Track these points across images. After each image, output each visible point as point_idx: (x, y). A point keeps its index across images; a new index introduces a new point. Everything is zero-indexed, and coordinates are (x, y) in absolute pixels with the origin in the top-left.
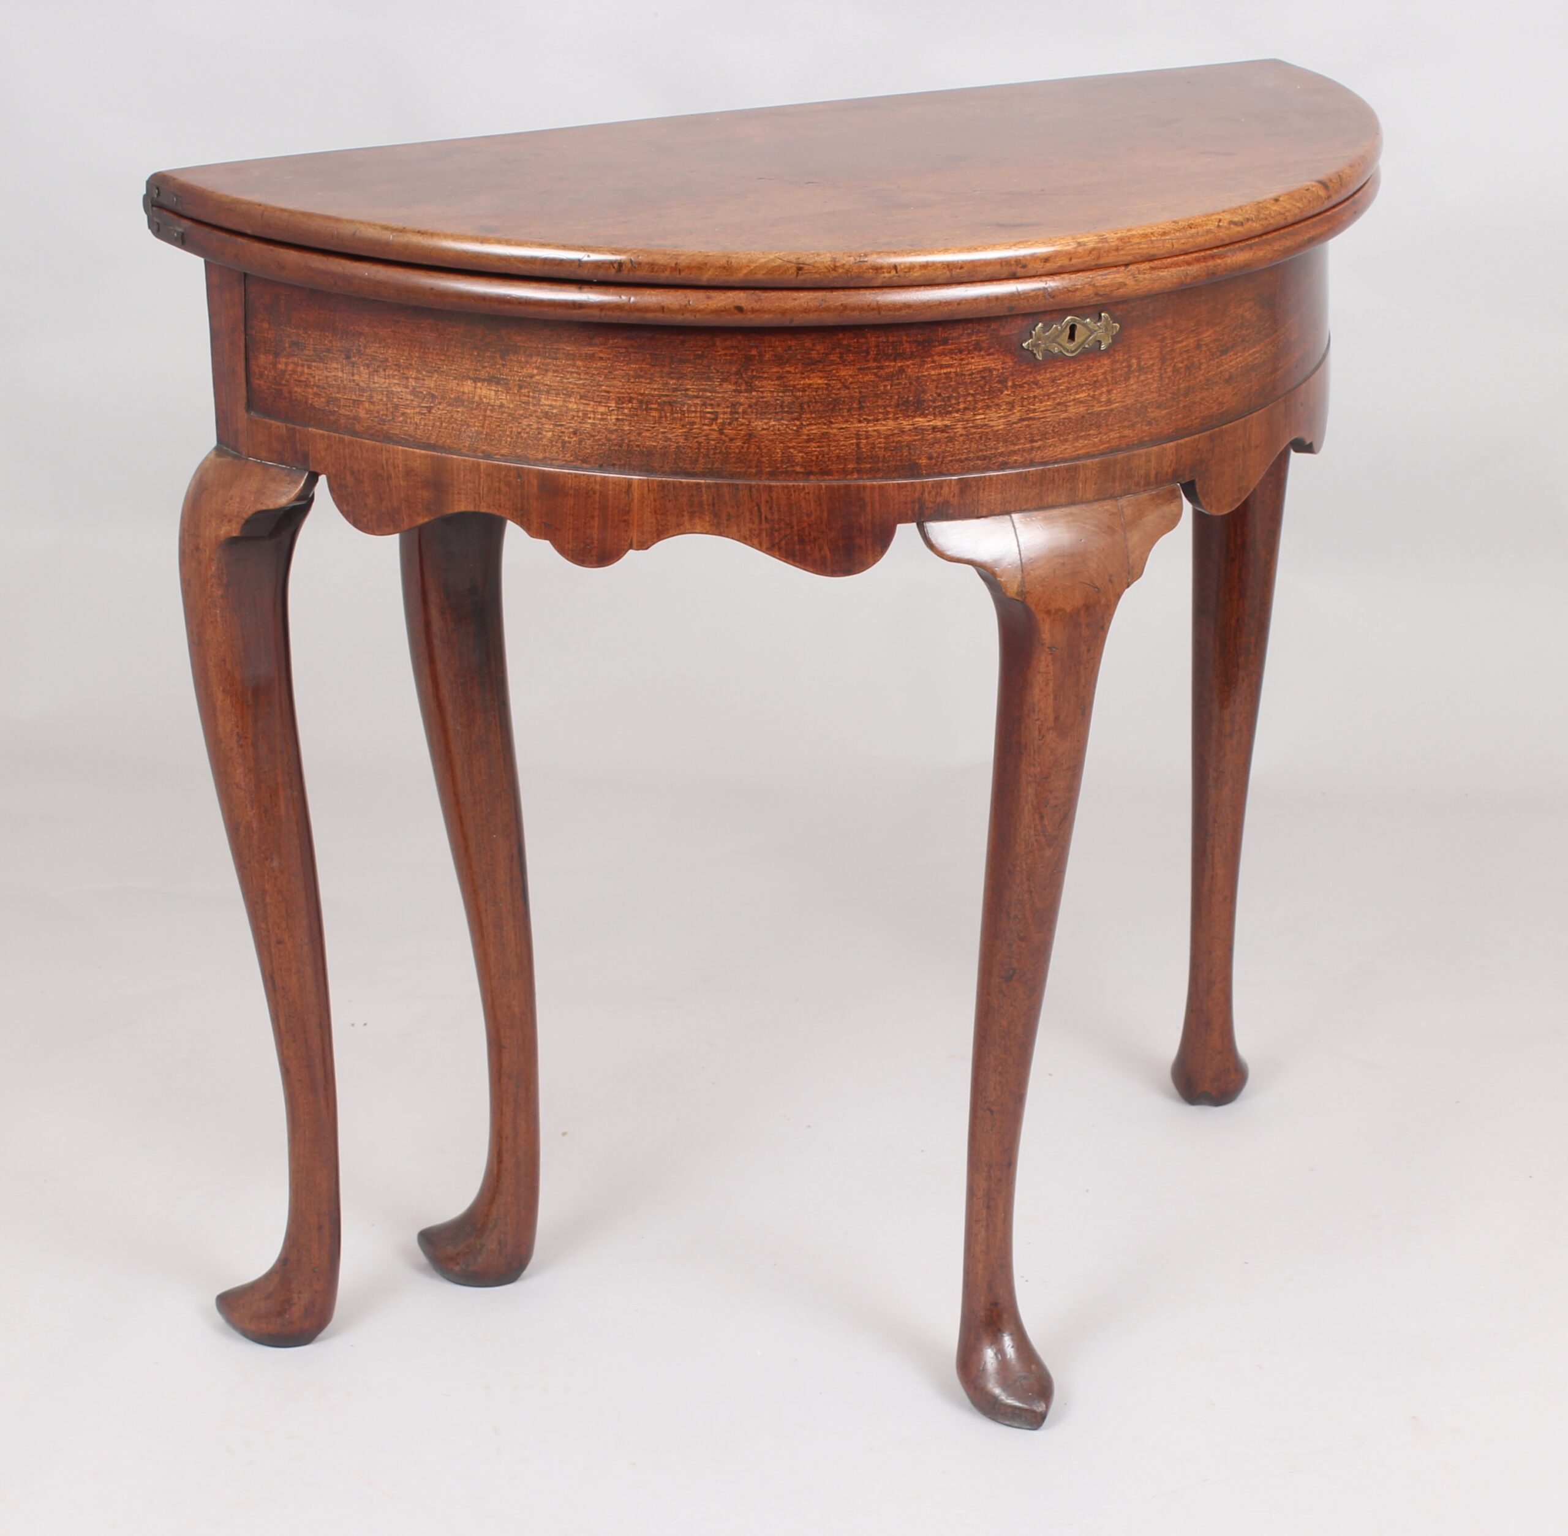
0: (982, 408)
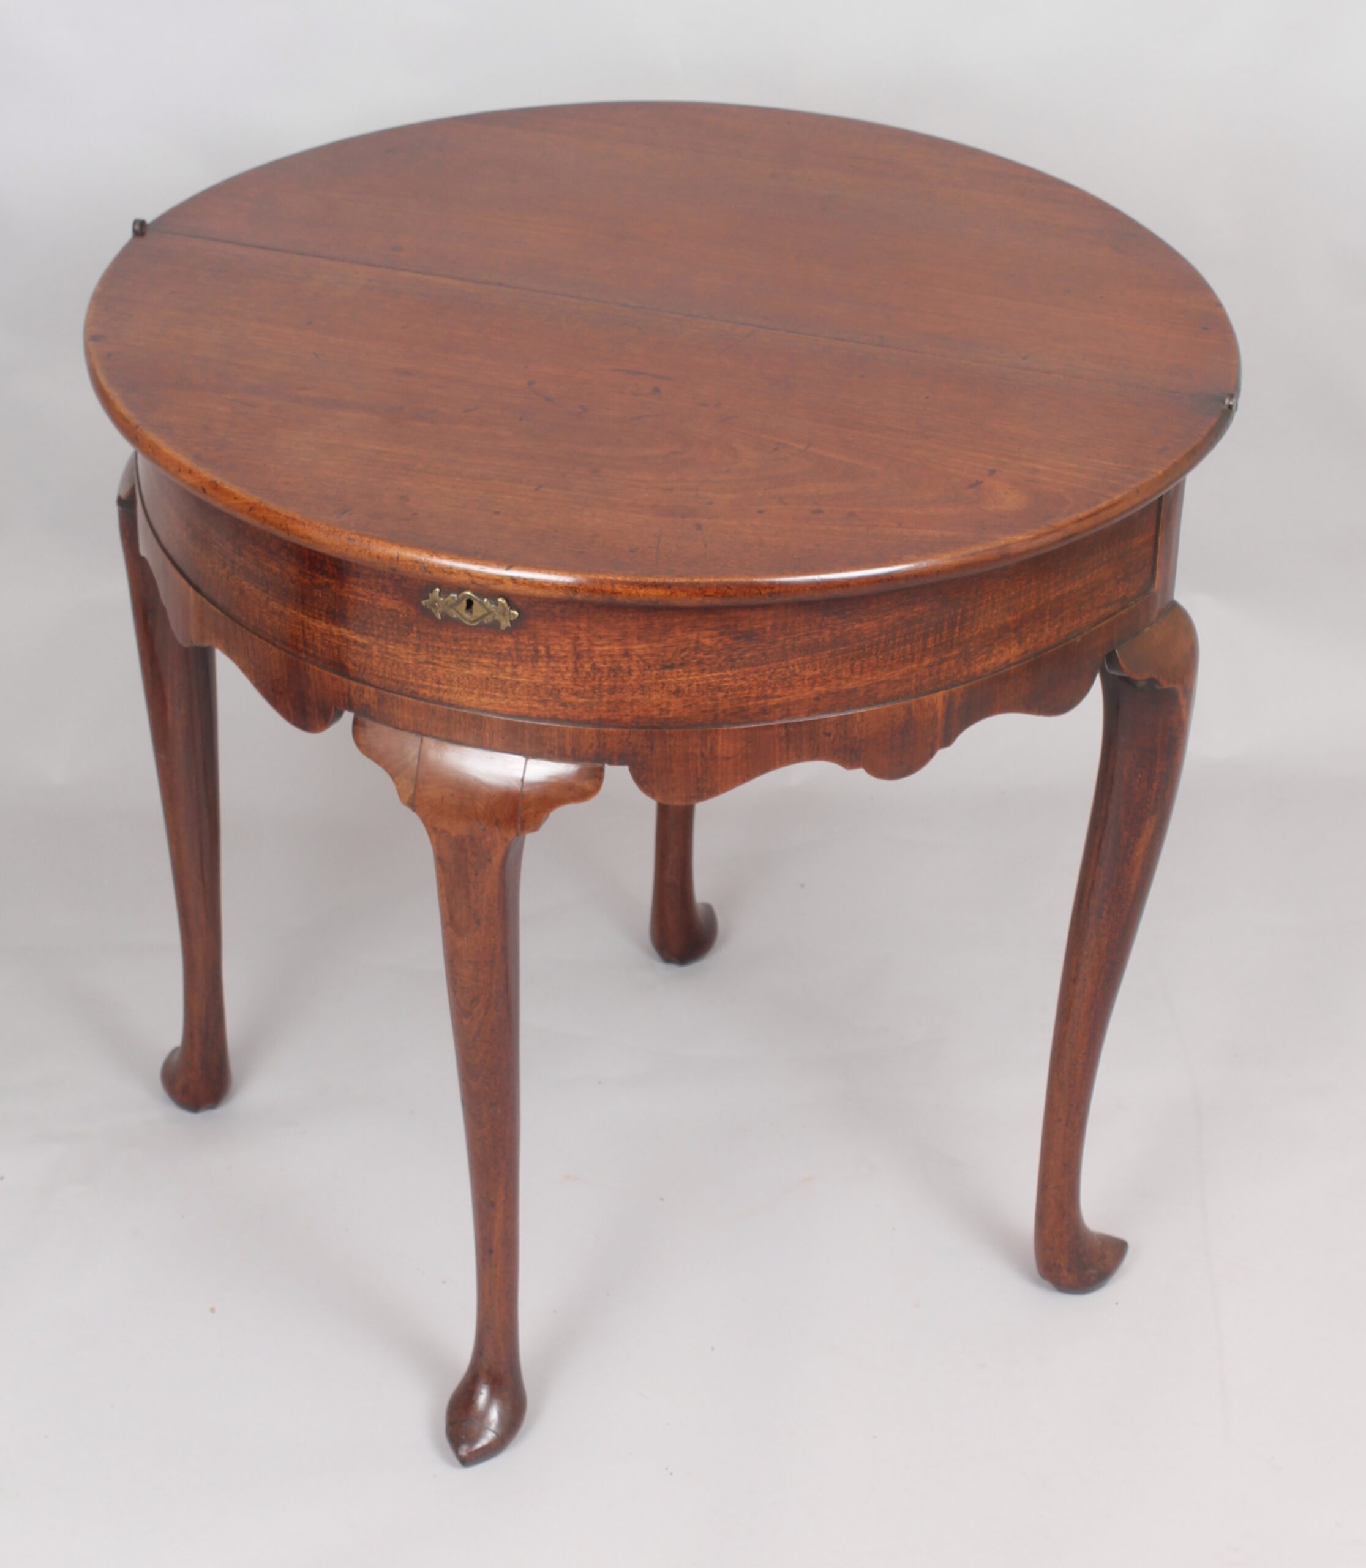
0: (392, 640)
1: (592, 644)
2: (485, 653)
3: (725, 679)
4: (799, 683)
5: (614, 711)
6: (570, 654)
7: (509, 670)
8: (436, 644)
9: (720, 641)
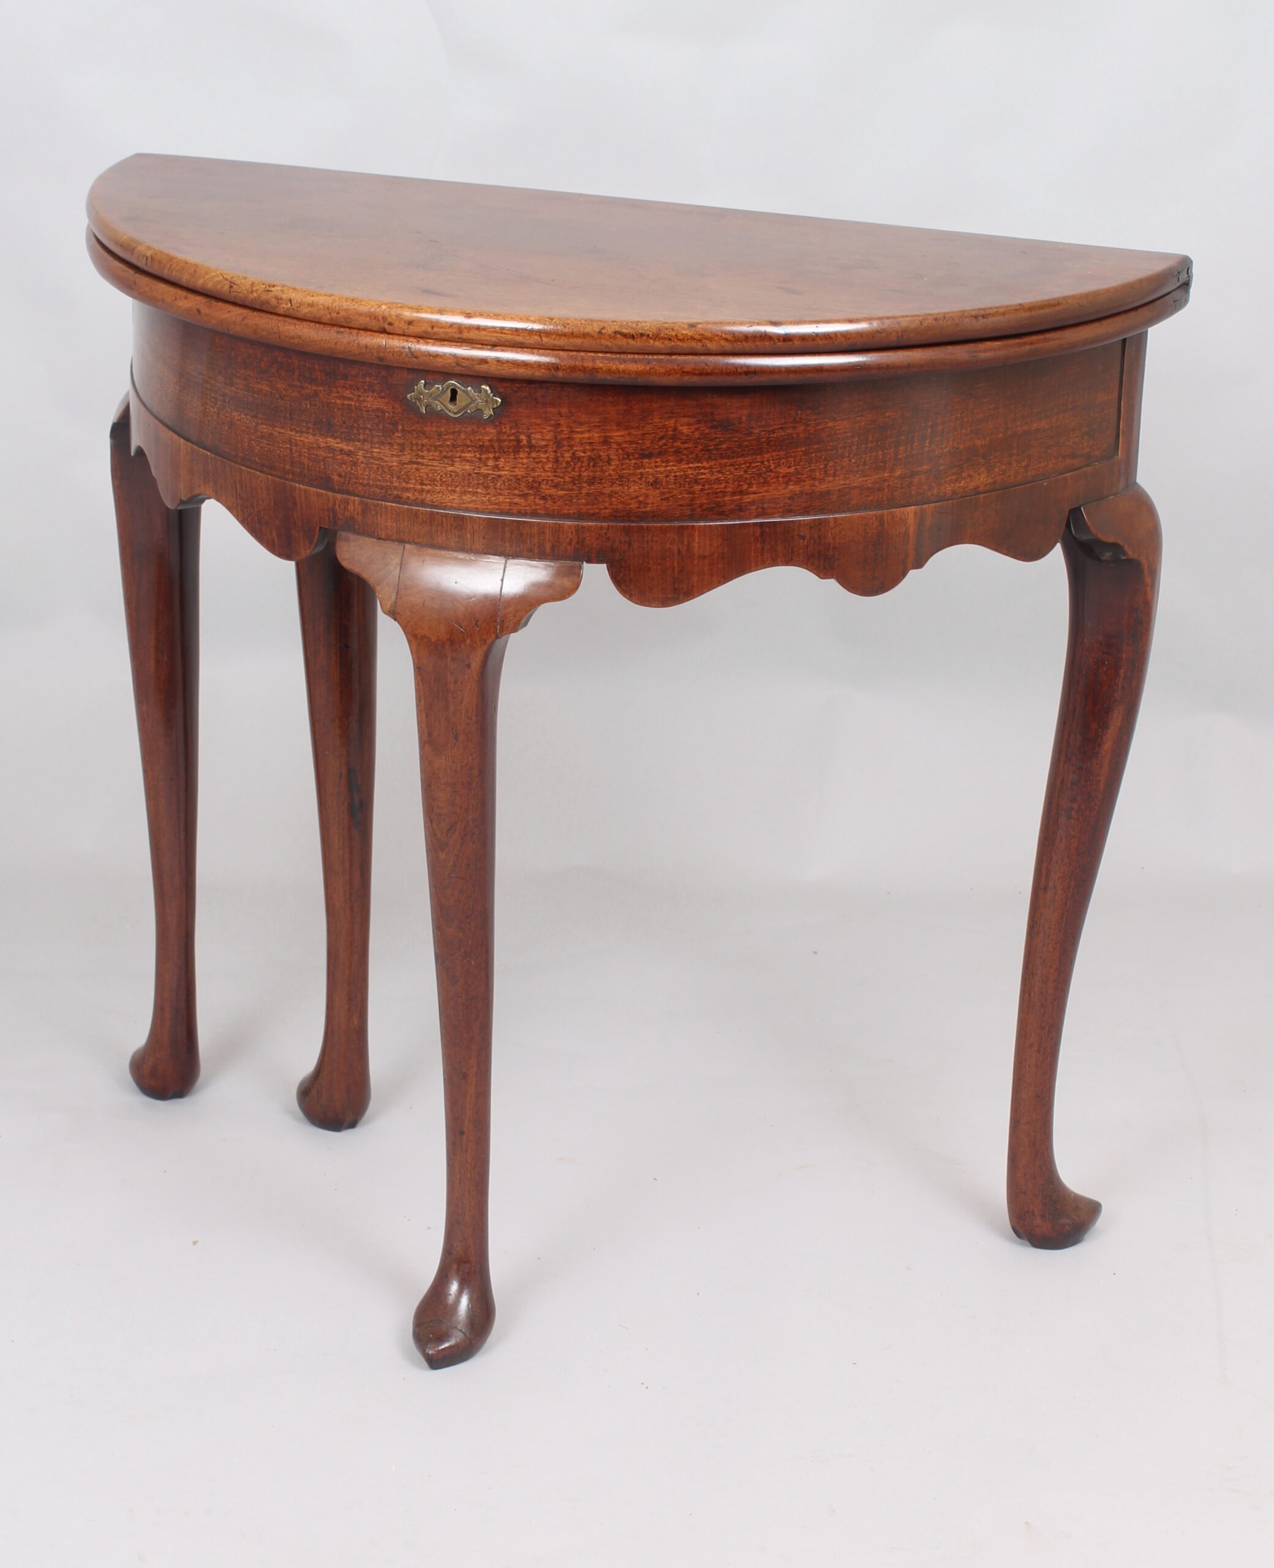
0: (377, 443)
1: (572, 432)
2: (468, 446)
3: (702, 471)
4: (774, 480)
5: (593, 504)
6: (552, 443)
7: (491, 463)
8: (420, 442)
9: (698, 429)
